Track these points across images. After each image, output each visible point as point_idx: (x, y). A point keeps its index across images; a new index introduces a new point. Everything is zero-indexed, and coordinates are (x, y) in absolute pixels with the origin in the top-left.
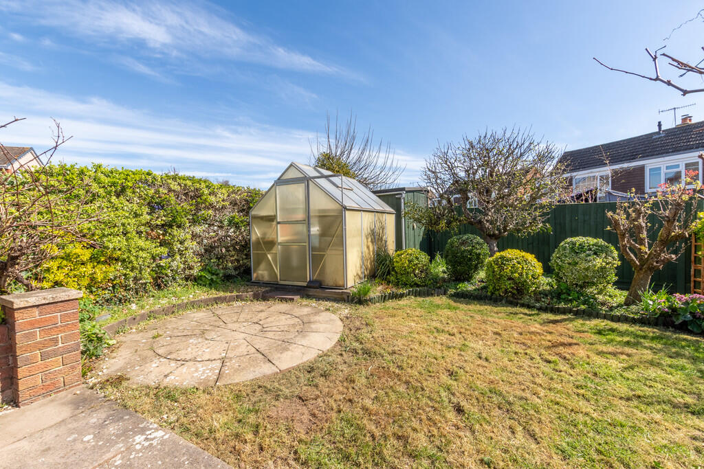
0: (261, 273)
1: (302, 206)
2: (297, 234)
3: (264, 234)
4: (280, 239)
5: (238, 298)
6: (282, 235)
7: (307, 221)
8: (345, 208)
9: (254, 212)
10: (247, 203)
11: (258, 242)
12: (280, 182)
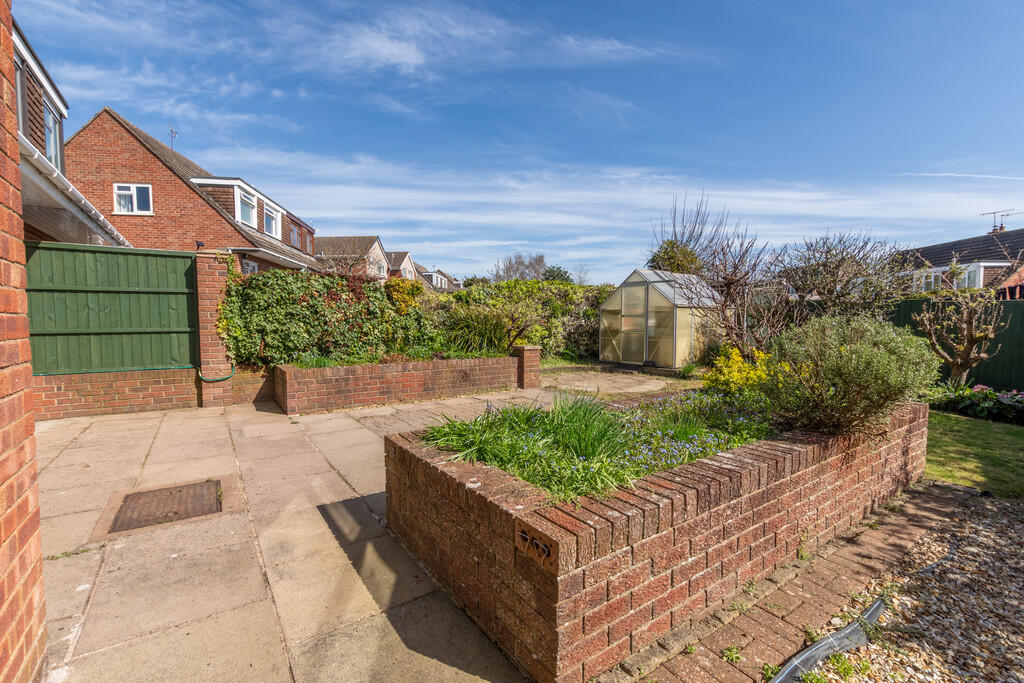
0: (607, 354)
1: (642, 303)
2: (636, 325)
3: (610, 325)
4: (623, 329)
5: (592, 369)
6: (625, 326)
7: (646, 315)
8: (677, 306)
9: (603, 307)
10: (598, 299)
11: (605, 331)
12: (626, 284)
